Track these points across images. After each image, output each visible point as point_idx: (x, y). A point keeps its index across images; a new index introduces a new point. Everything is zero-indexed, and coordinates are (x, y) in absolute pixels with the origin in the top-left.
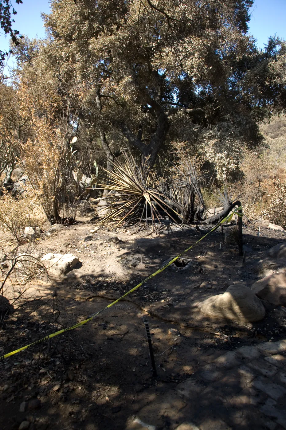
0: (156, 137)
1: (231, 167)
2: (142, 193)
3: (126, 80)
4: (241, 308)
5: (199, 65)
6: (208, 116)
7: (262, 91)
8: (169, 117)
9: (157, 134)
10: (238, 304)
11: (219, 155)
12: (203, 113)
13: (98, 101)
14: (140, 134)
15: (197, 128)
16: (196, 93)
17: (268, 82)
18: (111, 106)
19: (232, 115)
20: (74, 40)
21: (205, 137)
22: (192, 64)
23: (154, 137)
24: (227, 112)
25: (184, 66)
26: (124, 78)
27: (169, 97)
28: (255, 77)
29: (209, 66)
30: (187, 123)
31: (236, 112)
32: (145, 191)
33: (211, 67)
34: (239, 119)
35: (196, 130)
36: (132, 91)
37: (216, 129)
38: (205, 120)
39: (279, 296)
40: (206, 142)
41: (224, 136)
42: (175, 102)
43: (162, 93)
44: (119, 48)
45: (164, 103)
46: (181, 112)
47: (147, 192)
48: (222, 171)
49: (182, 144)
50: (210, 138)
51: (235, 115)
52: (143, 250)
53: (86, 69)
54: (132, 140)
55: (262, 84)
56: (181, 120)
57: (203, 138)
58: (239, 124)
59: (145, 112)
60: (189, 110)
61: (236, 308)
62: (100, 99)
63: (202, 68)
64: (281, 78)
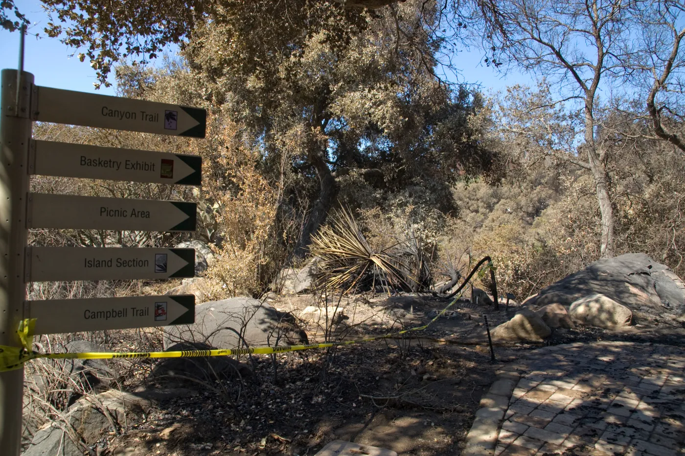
0: (320, 205)
1: (430, 241)
2: (369, 257)
4: (532, 325)
5: (392, 115)
6: (388, 179)
7: (458, 149)
8: (337, 180)
9: (320, 202)
10: (530, 322)
11: (416, 226)
15: (380, 194)
16: (361, 148)
17: (465, 138)
19: (422, 177)
20: (225, 75)
21: (393, 204)
23: (317, 205)
24: (416, 174)
25: (373, 116)
28: (448, 132)
29: (405, 118)
31: (428, 175)
33: (407, 119)
34: (433, 183)
35: (378, 196)
36: (303, 143)
37: (407, 194)
39: (558, 319)
40: (395, 210)
46: (354, 173)
50: (401, 205)
51: (426, 178)
52: (401, 305)
53: (239, 112)
55: (458, 141)
56: (355, 183)
57: (390, 206)
58: (433, 190)
60: (363, 171)
61: (528, 326)
63: (396, 119)
64: (482, 134)
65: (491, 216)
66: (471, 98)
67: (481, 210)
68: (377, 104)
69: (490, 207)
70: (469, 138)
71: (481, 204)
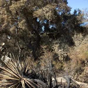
1: (65, 55)
3: (23, 21)
5: (51, 15)
6: (55, 35)
7: (74, 26)
8: (40, 36)
9: (36, 42)
12: (53, 34)
13: (16, 30)
14: (30, 42)
18: (21, 32)
20: (5, 7)
22: (49, 15)
24: (62, 34)
25: (45, 16)
26: (22, 20)
27: (41, 29)
28: (71, 22)
29: (55, 16)
30: (47, 38)
31: (65, 34)
32: (22, 79)
34: (67, 36)
35: (50, 40)
37: (58, 40)
38: (53, 37)
40: (55, 45)
41: (61, 43)
42: (43, 31)
43: (38, 27)
44: (21, 9)
45: (39, 31)
46: (45, 34)
47: (23, 79)
48: (61, 57)
49: (45, 47)
50: (56, 43)
54: (27, 44)
55: (74, 24)
56: (45, 37)
57: (53, 44)
58: (67, 38)
59: (32, 34)
62: (17, 29)
63: (53, 17)
64: (81, 22)
65: (83, 42)
66: (78, 13)
67: (81, 40)
68: (47, 12)
69: (83, 40)
70: (77, 23)
71: (81, 39)
